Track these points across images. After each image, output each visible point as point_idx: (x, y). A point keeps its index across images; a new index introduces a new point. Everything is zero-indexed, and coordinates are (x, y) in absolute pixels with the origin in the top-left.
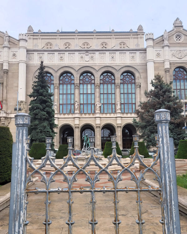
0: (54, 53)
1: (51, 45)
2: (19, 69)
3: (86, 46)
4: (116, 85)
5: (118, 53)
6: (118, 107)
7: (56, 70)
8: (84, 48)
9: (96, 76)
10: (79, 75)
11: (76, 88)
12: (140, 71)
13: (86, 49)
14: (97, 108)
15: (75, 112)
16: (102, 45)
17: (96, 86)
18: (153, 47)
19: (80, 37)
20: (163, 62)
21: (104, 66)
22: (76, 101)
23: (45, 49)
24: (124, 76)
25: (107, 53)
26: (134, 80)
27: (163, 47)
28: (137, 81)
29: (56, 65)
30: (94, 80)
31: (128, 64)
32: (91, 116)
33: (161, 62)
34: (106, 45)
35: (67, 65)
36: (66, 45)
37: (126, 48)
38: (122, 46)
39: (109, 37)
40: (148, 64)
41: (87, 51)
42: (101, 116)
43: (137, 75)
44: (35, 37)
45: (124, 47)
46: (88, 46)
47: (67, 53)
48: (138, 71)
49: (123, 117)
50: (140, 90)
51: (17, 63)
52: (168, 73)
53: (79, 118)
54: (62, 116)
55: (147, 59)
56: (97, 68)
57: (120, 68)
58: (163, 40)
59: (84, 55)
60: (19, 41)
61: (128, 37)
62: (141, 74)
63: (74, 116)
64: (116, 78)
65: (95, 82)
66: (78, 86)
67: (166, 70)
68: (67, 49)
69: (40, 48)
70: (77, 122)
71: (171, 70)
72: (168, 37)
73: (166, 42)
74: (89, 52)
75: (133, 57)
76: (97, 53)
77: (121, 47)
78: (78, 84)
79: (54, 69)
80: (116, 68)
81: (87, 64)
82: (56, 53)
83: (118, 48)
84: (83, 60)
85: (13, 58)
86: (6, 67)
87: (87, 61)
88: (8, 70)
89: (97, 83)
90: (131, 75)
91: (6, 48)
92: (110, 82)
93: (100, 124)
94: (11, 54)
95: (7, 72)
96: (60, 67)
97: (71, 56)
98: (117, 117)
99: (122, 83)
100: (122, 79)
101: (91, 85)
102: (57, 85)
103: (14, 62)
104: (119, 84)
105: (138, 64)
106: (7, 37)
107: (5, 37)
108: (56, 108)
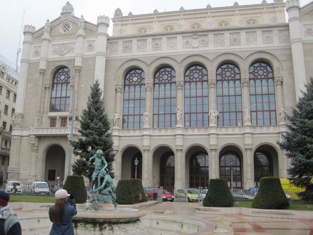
0: (146, 39)
2: (95, 64)
4: (242, 82)
5: (243, 32)
6: (247, 116)
9: (209, 70)
10: (183, 69)
11: (178, 89)
12: (281, 58)
14: (212, 118)
15: (177, 126)
17: (210, 85)
18: (300, 19)
19: (187, 16)
21: (221, 53)
22: (178, 109)
24: (254, 67)
25: (227, 33)
26: (272, 73)
28: (276, 74)
29: (149, 56)
30: (207, 75)
31: (261, 49)
32: (202, 132)
34: (226, 25)
35: (164, 55)
39: (231, 13)
40: (292, 46)
41: (195, 33)
42: (218, 132)
43: (275, 64)
44: (123, 23)
48: (278, 59)
49: (254, 132)
50: (282, 89)
51: (93, 56)
53: (183, 135)
54: (157, 132)
55: (291, 39)
56: (211, 57)
57: (247, 55)
59: (190, 40)
60: (97, 26)
62: (283, 63)
63: (175, 132)
64: (241, 71)
65: (209, 79)
66: (182, 86)
70: (179, 141)
74: (198, 34)
75: (268, 37)
76: (211, 34)
79: (145, 61)
80: (241, 56)
81: (195, 51)
82: (150, 39)
83: (243, 26)
84: (189, 46)
85: (89, 51)
86: (78, 63)
87: (196, 47)
88: (81, 67)
89: (212, 80)
90: (266, 65)
91: (81, 38)
92: (232, 78)
93: (217, 145)
94: (87, 45)
95: (80, 71)
96: (155, 59)
97: (171, 41)
98: (246, 133)
99: (253, 79)
100: (251, 72)
101: (202, 83)
102: (149, 85)
103: (90, 56)
104: (246, 80)
105: (277, 48)
106: (82, 23)
107: (79, 24)
108: (147, 120)
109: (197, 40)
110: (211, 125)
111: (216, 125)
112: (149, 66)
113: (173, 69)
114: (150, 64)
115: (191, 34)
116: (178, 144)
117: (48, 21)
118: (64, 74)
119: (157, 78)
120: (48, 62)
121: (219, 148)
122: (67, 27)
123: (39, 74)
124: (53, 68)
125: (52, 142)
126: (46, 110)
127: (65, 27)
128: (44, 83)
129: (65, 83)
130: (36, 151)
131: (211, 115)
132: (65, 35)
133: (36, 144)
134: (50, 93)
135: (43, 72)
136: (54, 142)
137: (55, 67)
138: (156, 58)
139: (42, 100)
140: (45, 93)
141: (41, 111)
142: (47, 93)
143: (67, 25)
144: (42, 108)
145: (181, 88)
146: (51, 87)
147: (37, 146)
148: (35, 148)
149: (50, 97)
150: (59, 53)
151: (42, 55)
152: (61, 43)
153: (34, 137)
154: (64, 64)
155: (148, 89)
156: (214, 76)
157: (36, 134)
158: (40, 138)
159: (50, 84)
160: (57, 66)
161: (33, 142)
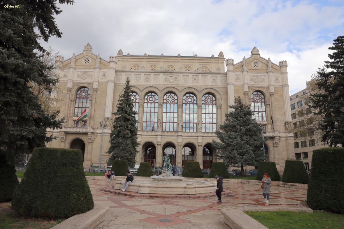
0: (141, 74)
1: (138, 67)
2: (107, 88)
3: (170, 69)
5: (200, 75)
6: (200, 126)
7: (141, 90)
8: (169, 70)
9: (179, 97)
10: (163, 95)
11: (159, 107)
12: (221, 93)
13: (170, 71)
14: (179, 126)
15: (158, 130)
16: (186, 68)
17: (179, 106)
18: (233, 71)
19: (165, 60)
20: (242, 85)
21: (186, 87)
22: (159, 120)
23: (132, 70)
24: (205, 97)
25: (190, 75)
26: (215, 101)
27: (242, 72)
28: (218, 102)
29: (142, 85)
30: (177, 100)
31: (210, 86)
32: (173, 134)
33: (241, 85)
34: (189, 68)
35: (152, 85)
36: (152, 67)
37: (208, 72)
38: (205, 69)
39: (193, 61)
40: (228, 87)
41: (171, 73)
42: (183, 134)
43: (218, 96)
44: (123, 60)
45: (206, 71)
46: (173, 69)
47: (152, 74)
48: (219, 93)
49: (203, 136)
50: (221, 111)
51: (106, 82)
52: (247, 96)
53: (162, 136)
54: (145, 133)
55: (228, 82)
56: (180, 89)
57: (202, 90)
58: (242, 66)
59: (168, 77)
60: (109, 62)
61: (210, 61)
62: (222, 96)
63: (156, 133)
64: (198, 99)
65: (178, 102)
66: (162, 105)
67: (245, 93)
68: (153, 71)
69: (128, 69)
70: (159, 139)
71: (249, 94)
72: (246, 64)
73: (245, 68)
74: (173, 74)
75: (214, 80)
76: (181, 75)
77: (203, 71)
78: (162, 104)
79: (139, 88)
80: (198, 90)
81: (170, 85)
82: (143, 74)
83: (201, 71)
84: (167, 81)
85: (103, 78)
86: (95, 86)
87: (171, 82)
88: (97, 89)
89: (180, 103)
90: (212, 96)
91: (97, 69)
92: (192, 102)
93: (181, 143)
94: (101, 74)
95: (96, 91)
96: (145, 87)
97: (156, 77)
98: (199, 136)
99: (204, 104)
100: (203, 100)
101: (174, 104)
102: (141, 103)
103: (103, 82)
104: (200, 104)
105: (219, 87)
106: (99, 59)
107: (97, 59)
108: (140, 126)
109: (172, 78)
110: (179, 130)
111: (181, 131)
112: (141, 91)
113: (156, 94)
114: (142, 90)
115: (169, 74)
116: (158, 141)
117: (74, 55)
118: (85, 92)
119: (146, 99)
120: (74, 83)
121: (183, 144)
122: (87, 60)
123: (67, 91)
124: (77, 87)
125: (75, 137)
126: (71, 115)
127: (86, 60)
128: (70, 97)
129: (85, 98)
130: (64, 142)
131: (179, 124)
132: (86, 66)
133: (64, 138)
134: (74, 104)
135: (70, 90)
136: (77, 137)
137: (79, 87)
138: (147, 87)
139: (69, 108)
140: (71, 103)
141: (68, 116)
142: (72, 104)
143: (87, 59)
144: (68, 114)
145: (161, 106)
146: (75, 100)
147: (65, 139)
148: (63, 141)
149: (74, 106)
150: (81, 77)
151: (70, 78)
152: (83, 71)
153: (63, 133)
154: (85, 86)
155: (140, 106)
156: (181, 101)
157: (65, 131)
158: (67, 133)
159: (75, 98)
160: (80, 86)
161: (63, 137)
